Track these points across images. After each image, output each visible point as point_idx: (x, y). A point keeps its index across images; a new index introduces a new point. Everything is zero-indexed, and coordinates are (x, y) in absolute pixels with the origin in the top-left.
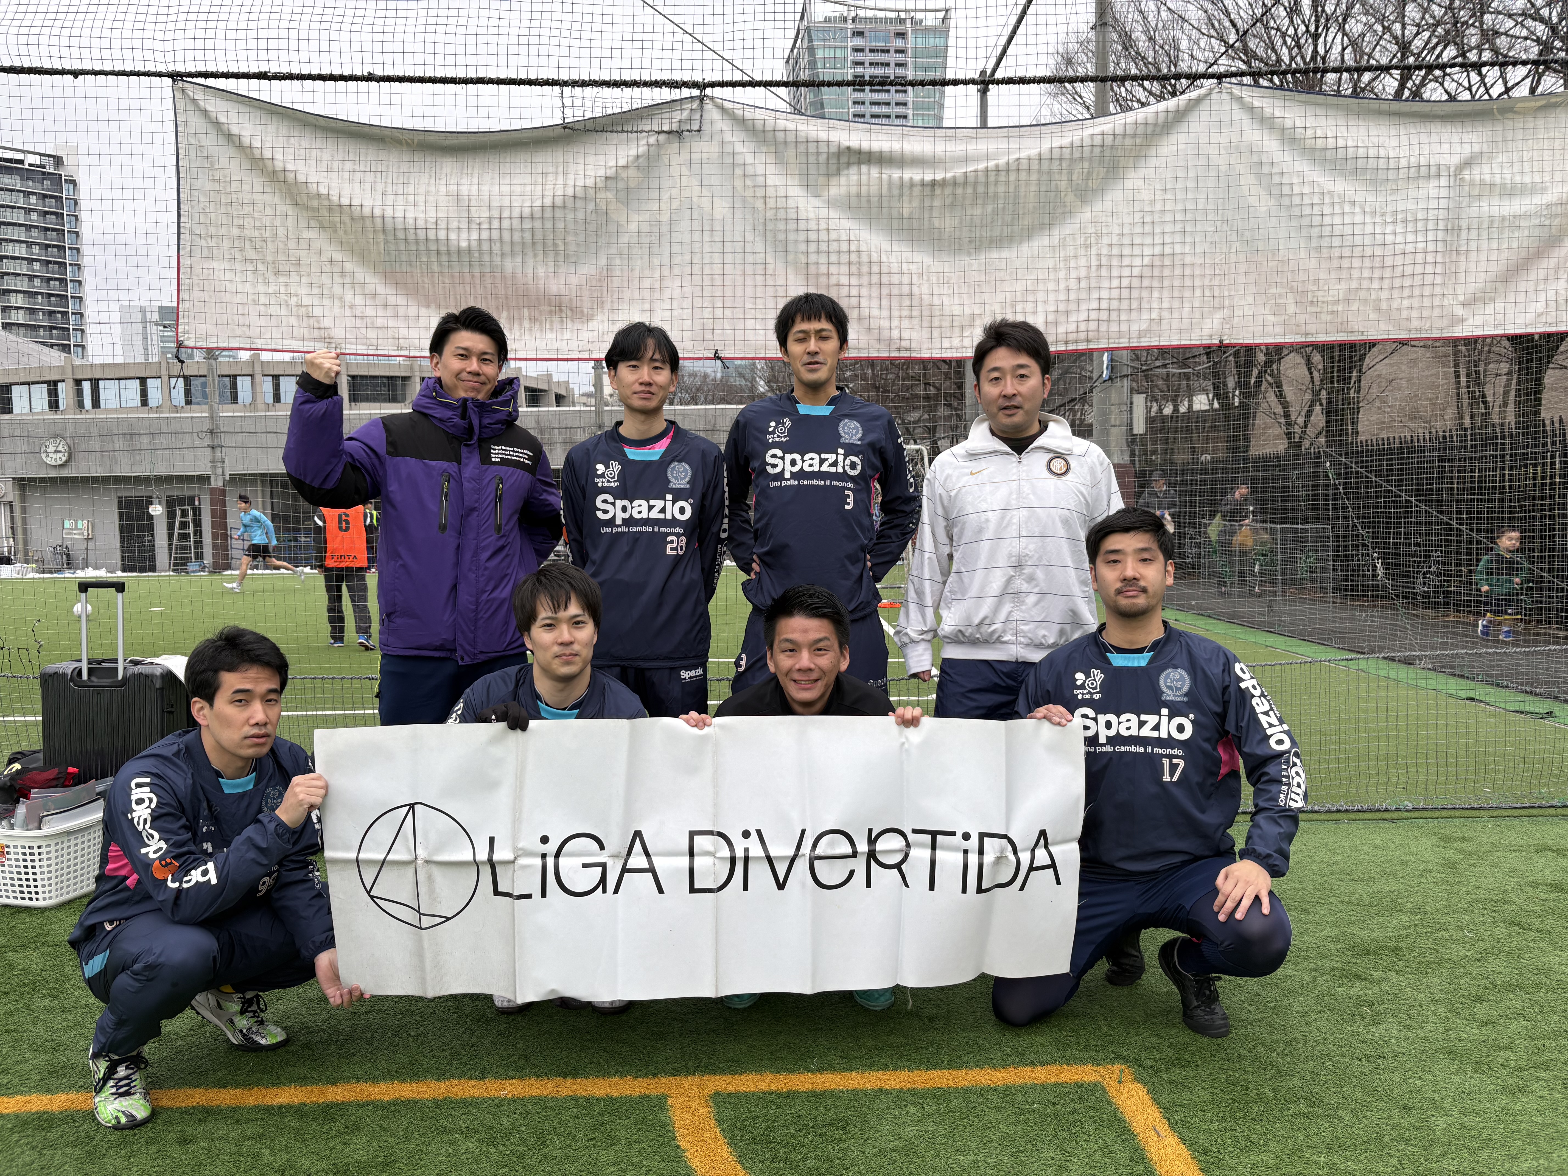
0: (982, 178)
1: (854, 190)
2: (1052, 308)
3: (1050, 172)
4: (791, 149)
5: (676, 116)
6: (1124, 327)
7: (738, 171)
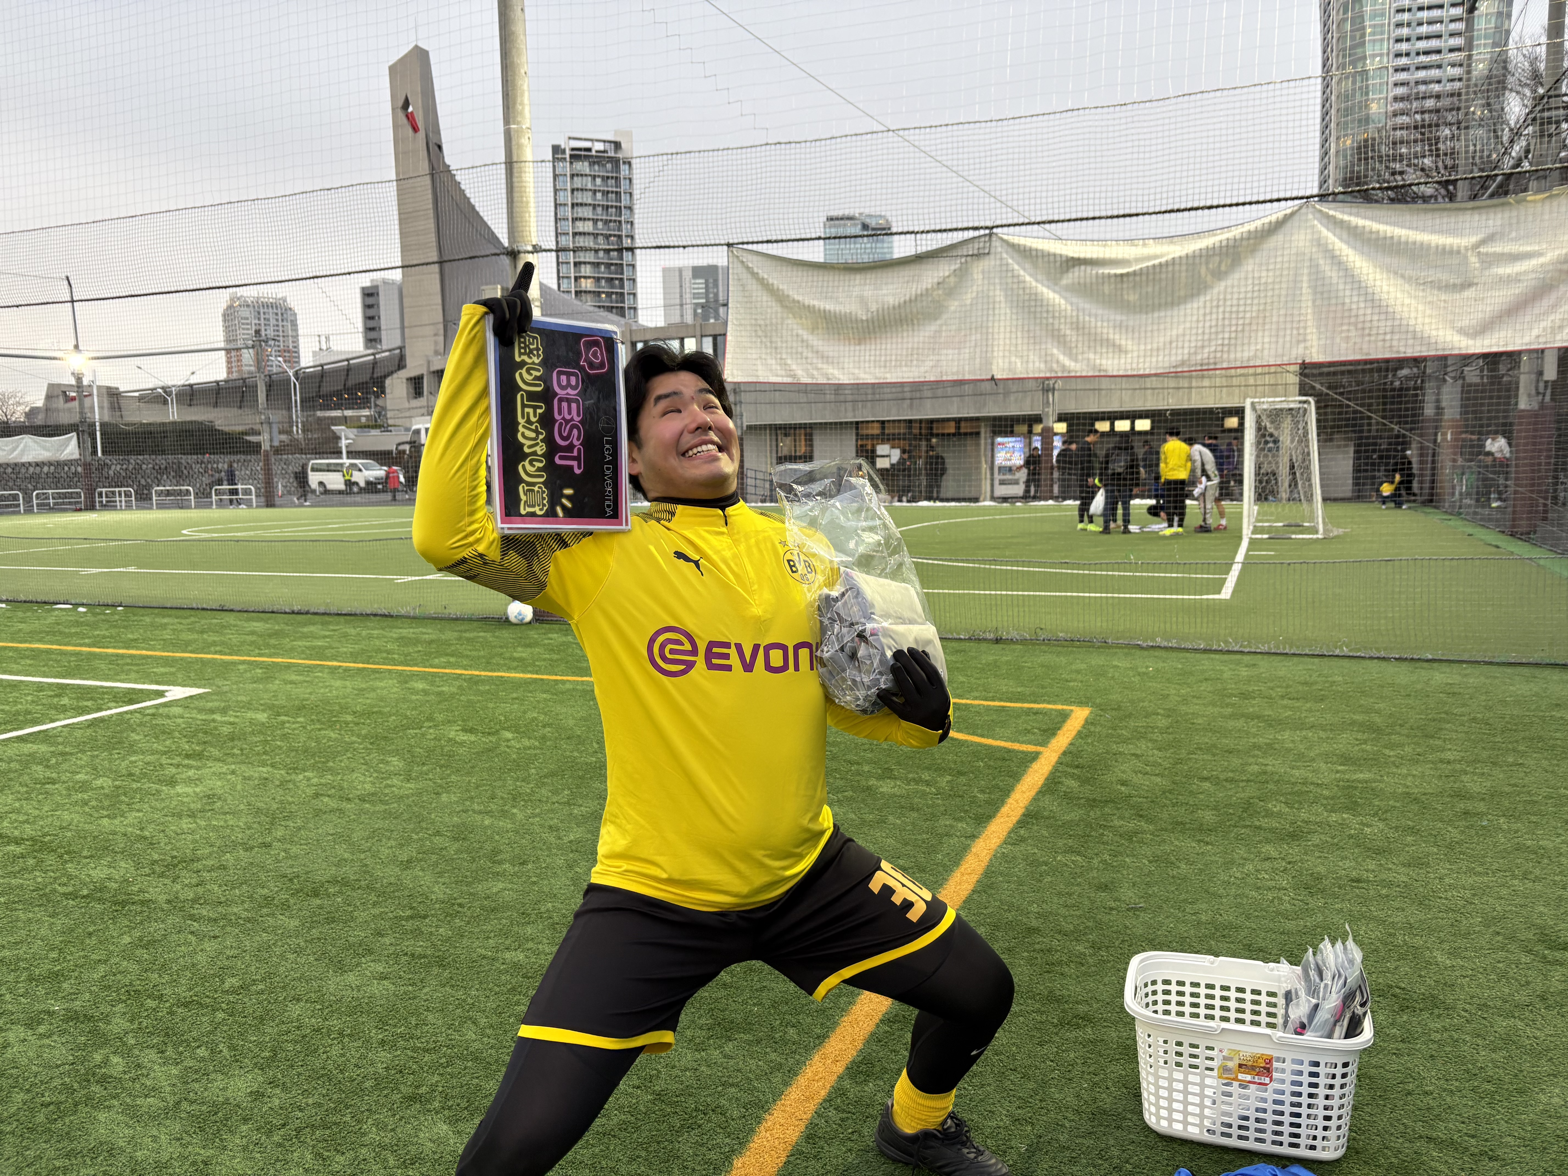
0: (1151, 271)
1: (1076, 280)
3: (1194, 264)
4: (1040, 260)
5: (976, 246)
7: (1010, 274)
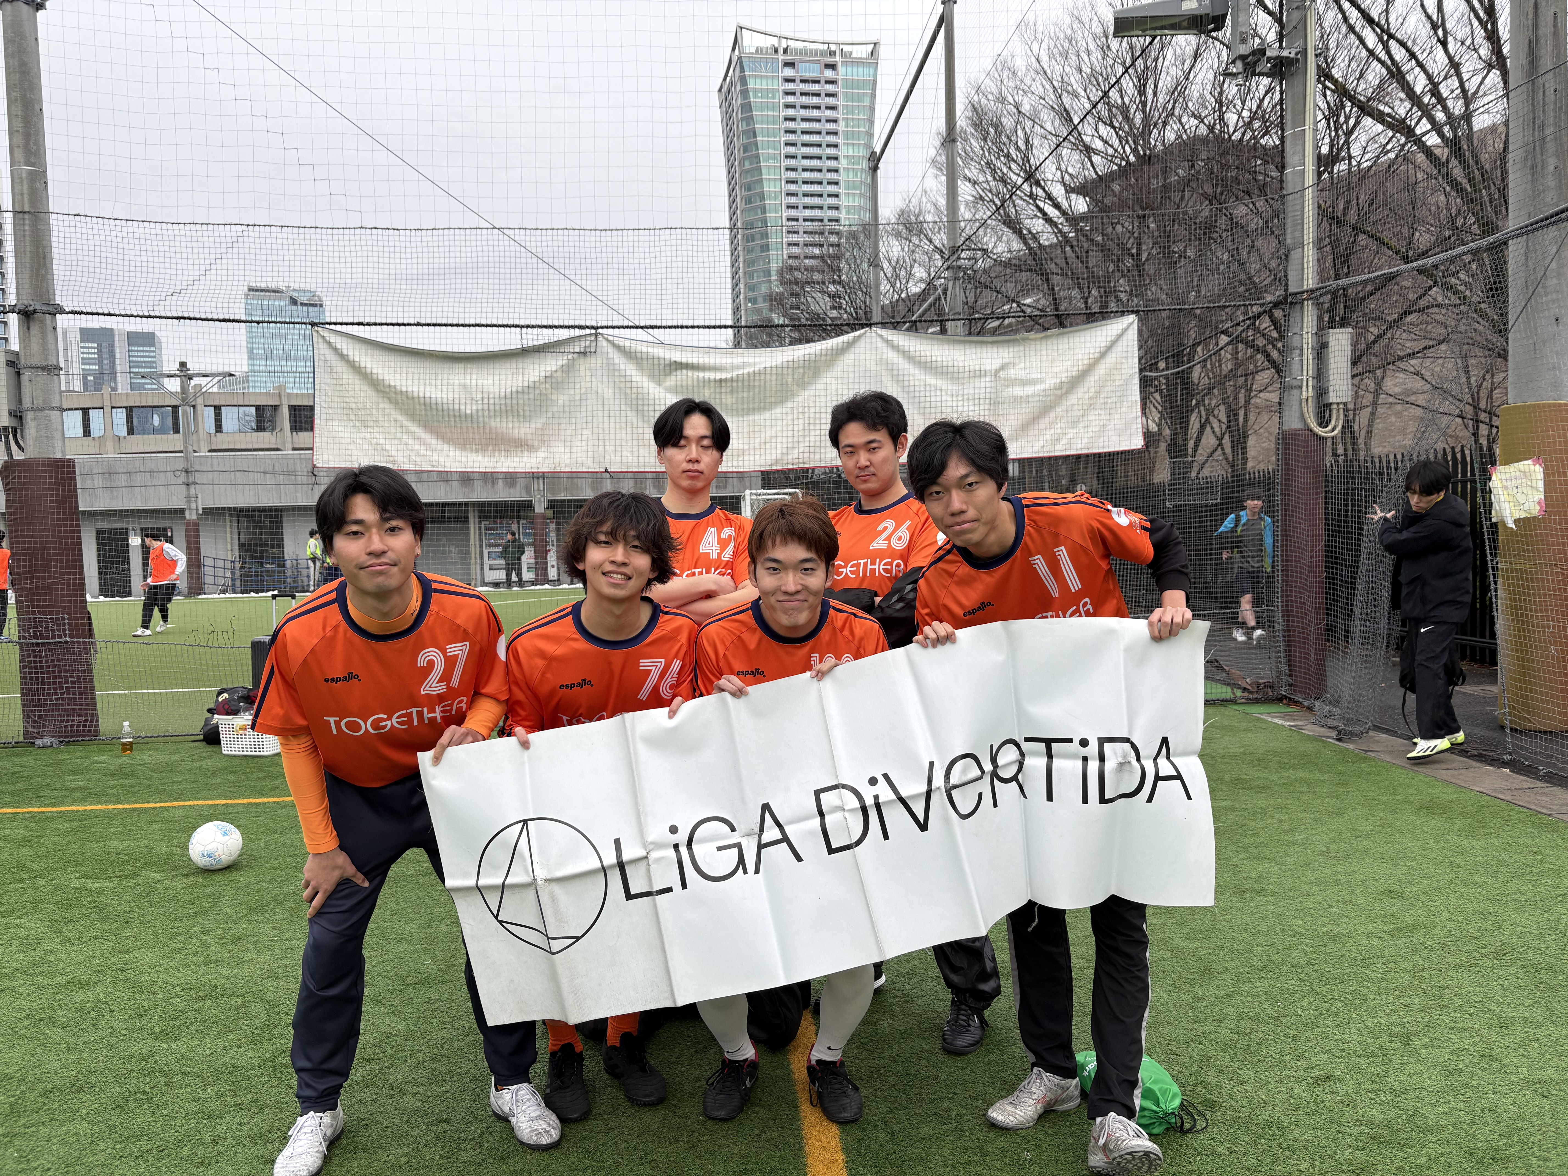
2: (785, 446)
3: (782, 374)
4: (645, 362)
5: (582, 344)
6: (823, 456)
7: (617, 373)
